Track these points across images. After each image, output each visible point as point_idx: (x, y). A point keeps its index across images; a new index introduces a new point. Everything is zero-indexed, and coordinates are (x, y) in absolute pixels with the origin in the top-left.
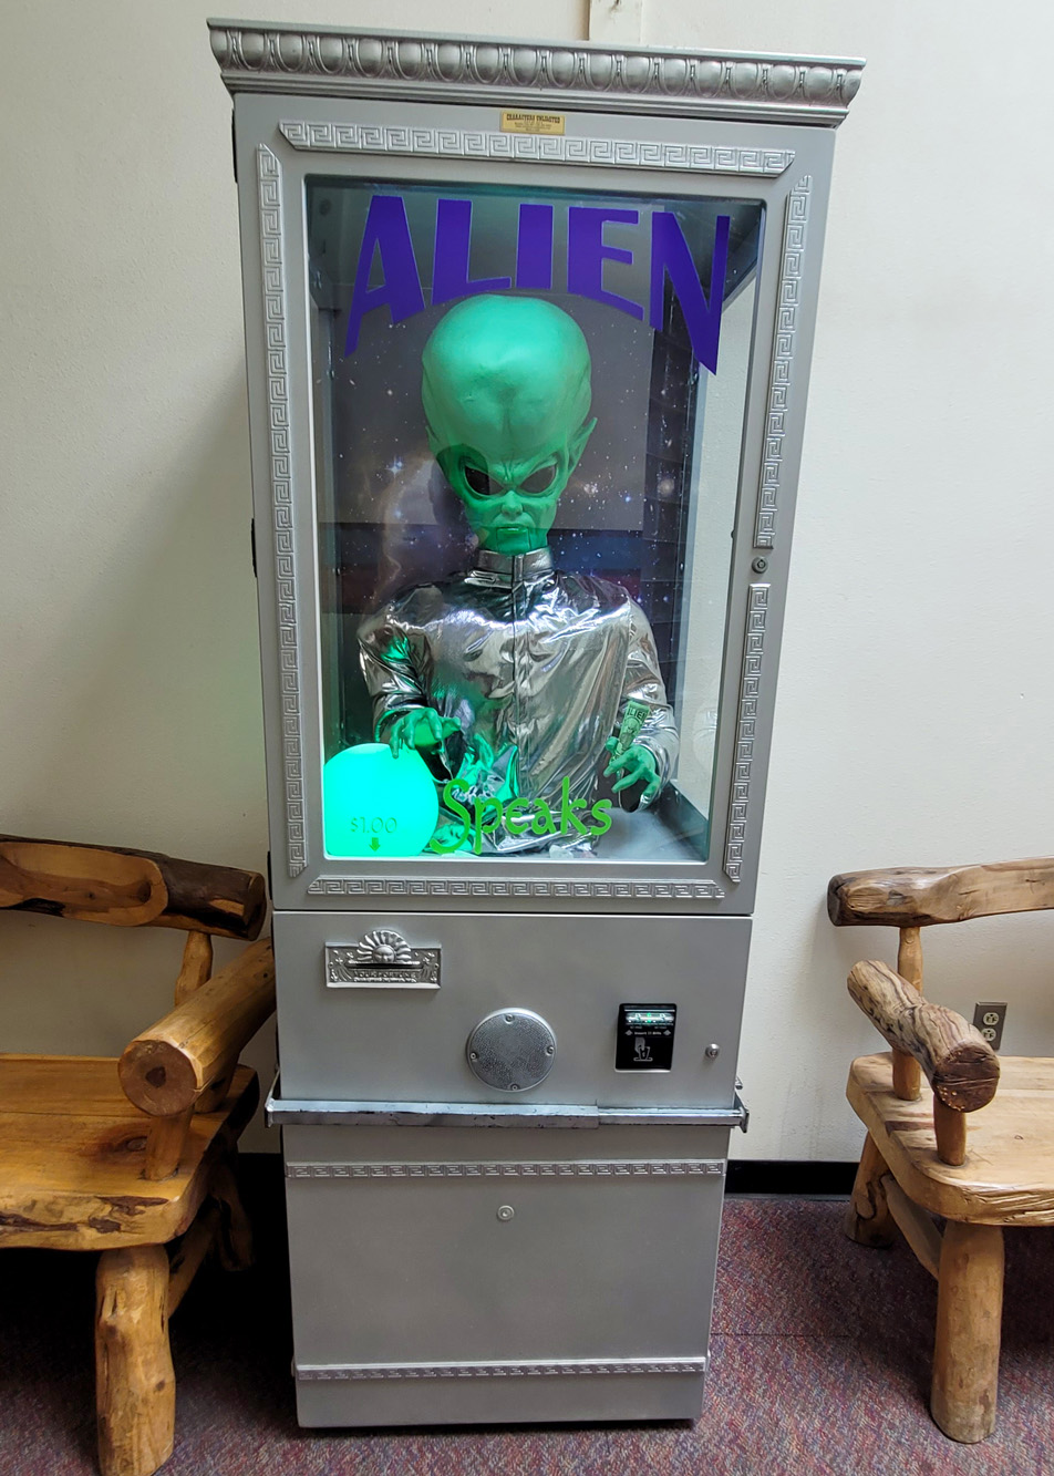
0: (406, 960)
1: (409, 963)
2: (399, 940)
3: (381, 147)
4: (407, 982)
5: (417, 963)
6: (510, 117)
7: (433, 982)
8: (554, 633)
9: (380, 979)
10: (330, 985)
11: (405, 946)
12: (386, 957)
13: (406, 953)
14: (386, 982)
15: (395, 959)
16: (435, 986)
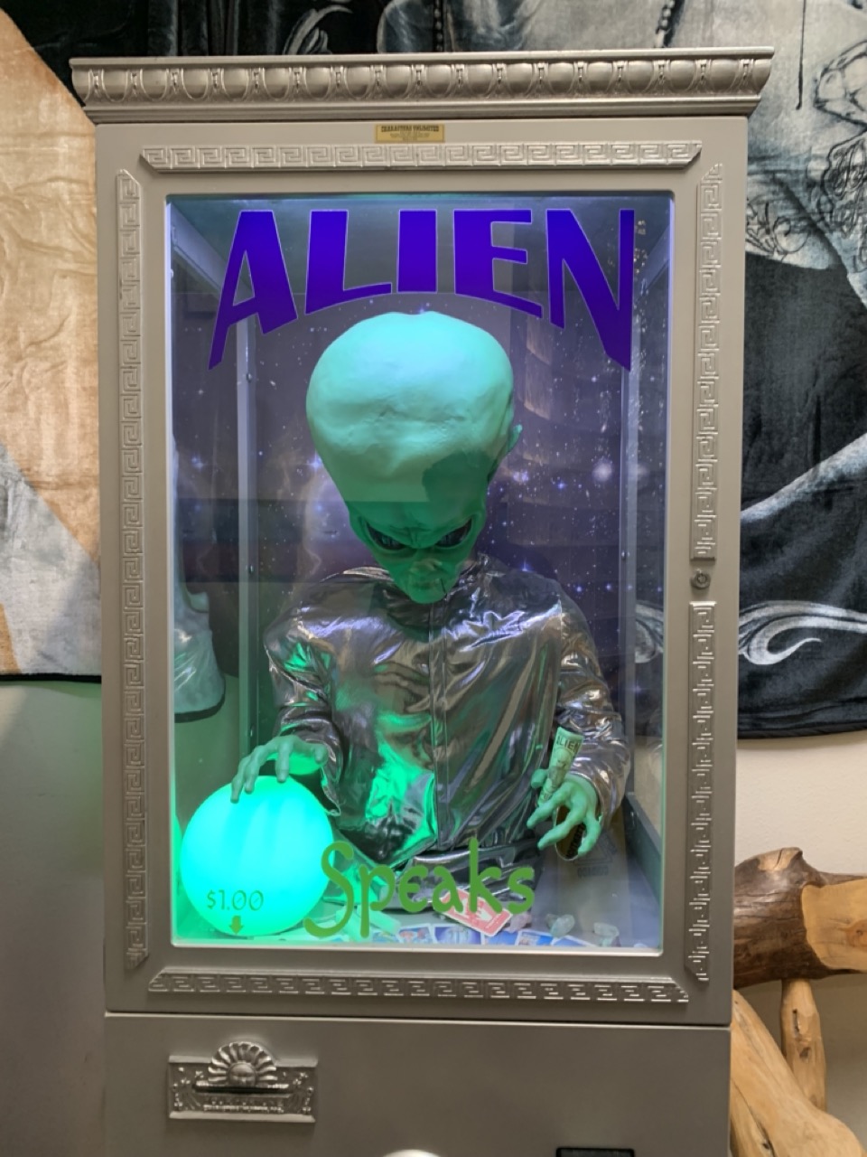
0: (272, 1082)
1: (276, 1086)
2: (263, 1055)
3: (247, 165)
4: (272, 1112)
5: (285, 1086)
6: (385, 129)
7: (307, 1113)
8: (474, 639)
9: (237, 1107)
10: (174, 1115)
11: (270, 1063)
12: (244, 1080)
13: (271, 1073)
14: (246, 1112)
15: (257, 1081)
16: (309, 1119)
